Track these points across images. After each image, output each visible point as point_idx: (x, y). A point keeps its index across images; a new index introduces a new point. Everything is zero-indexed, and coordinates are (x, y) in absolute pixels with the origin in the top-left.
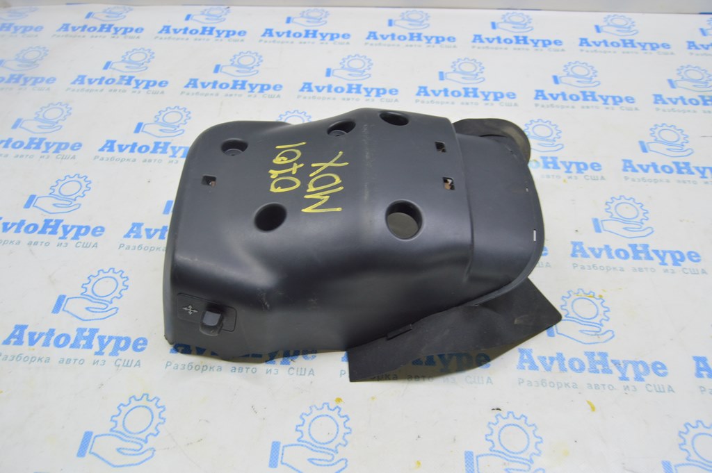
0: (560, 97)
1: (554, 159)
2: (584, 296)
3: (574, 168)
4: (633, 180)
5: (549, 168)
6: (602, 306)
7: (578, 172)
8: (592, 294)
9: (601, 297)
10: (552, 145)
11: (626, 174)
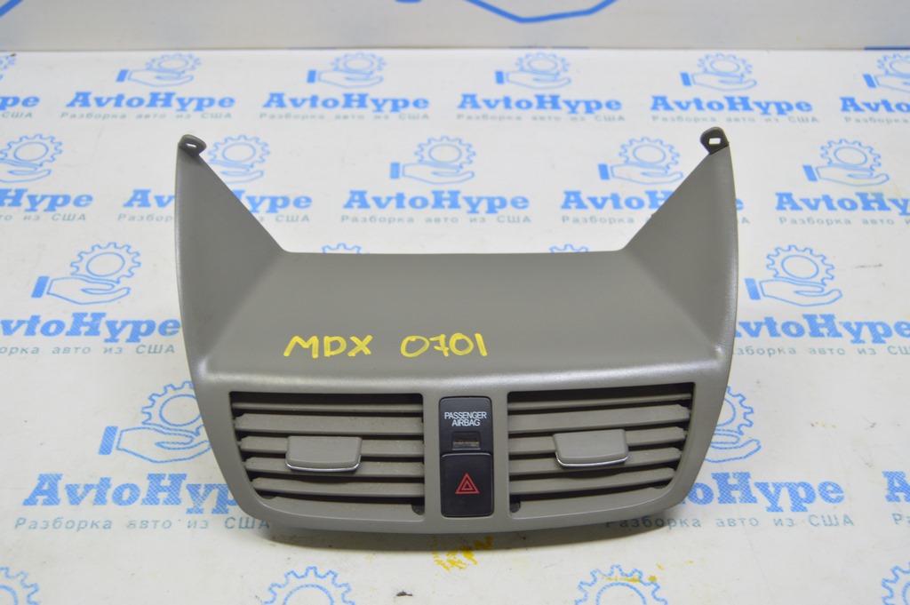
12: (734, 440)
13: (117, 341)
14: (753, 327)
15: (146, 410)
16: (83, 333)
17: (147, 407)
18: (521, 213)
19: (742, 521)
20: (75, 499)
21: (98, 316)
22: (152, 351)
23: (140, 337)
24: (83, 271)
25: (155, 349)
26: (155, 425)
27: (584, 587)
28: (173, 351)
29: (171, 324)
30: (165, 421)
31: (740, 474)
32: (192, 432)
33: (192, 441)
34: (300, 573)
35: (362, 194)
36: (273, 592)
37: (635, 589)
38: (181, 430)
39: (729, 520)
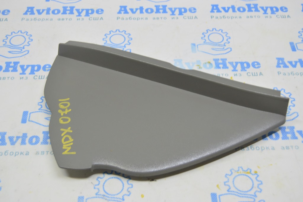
0: (231, 10)
1: (224, 60)
2: (242, 173)
3: (239, 67)
4: (285, 74)
5: (220, 68)
6: (257, 180)
7: (242, 71)
8: (249, 171)
9: (256, 173)
10: (223, 49)
11: (279, 69)
13: (25, 74)
14: (294, 63)
15: (40, 104)
16: (10, 71)
17: (40, 103)
18: (194, 15)
19: (292, 147)
20: (13, 143)
21: (16, 63)
22: (40, 78)
23: (35, 72)
24: (8, 43)
25: (42, 77)
27: (228, 176)
29: (47, 66)
31: (290, 127)
34: (109, 172)
35: (125, 7)
36: (98, 181)
37: (248, 177)
39: (286, 147)
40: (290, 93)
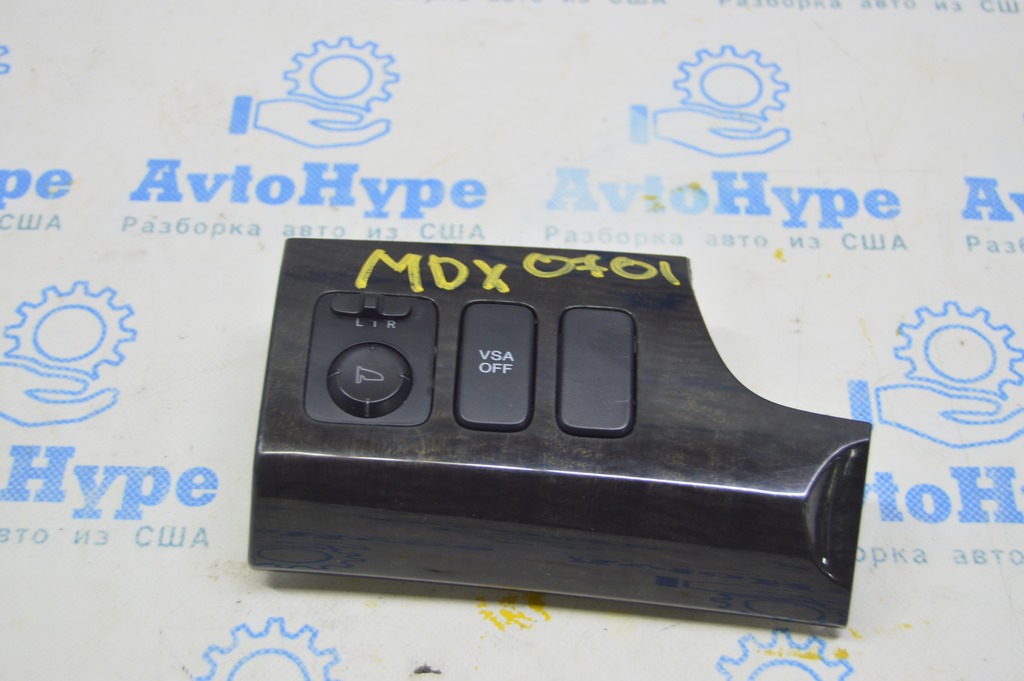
12: (991, 408)
15: (12, 332)
17: (13, 327)
19: (997, 553)
22: (24, 224)
23: (5, 200)
25: (30, 221)
26: (26, 358)
27: (727, 666)
28: (58, 226)
29: (56, 178)
30: (41, 351)
31: (998, 470)
32: (86, 373)
33: (85, 389)
34: (257, 628)
36: (211, 661)
37: (811, 672)
38: (67, 369)
39: (975, 552)
40: (1009, 329)
